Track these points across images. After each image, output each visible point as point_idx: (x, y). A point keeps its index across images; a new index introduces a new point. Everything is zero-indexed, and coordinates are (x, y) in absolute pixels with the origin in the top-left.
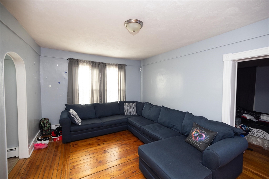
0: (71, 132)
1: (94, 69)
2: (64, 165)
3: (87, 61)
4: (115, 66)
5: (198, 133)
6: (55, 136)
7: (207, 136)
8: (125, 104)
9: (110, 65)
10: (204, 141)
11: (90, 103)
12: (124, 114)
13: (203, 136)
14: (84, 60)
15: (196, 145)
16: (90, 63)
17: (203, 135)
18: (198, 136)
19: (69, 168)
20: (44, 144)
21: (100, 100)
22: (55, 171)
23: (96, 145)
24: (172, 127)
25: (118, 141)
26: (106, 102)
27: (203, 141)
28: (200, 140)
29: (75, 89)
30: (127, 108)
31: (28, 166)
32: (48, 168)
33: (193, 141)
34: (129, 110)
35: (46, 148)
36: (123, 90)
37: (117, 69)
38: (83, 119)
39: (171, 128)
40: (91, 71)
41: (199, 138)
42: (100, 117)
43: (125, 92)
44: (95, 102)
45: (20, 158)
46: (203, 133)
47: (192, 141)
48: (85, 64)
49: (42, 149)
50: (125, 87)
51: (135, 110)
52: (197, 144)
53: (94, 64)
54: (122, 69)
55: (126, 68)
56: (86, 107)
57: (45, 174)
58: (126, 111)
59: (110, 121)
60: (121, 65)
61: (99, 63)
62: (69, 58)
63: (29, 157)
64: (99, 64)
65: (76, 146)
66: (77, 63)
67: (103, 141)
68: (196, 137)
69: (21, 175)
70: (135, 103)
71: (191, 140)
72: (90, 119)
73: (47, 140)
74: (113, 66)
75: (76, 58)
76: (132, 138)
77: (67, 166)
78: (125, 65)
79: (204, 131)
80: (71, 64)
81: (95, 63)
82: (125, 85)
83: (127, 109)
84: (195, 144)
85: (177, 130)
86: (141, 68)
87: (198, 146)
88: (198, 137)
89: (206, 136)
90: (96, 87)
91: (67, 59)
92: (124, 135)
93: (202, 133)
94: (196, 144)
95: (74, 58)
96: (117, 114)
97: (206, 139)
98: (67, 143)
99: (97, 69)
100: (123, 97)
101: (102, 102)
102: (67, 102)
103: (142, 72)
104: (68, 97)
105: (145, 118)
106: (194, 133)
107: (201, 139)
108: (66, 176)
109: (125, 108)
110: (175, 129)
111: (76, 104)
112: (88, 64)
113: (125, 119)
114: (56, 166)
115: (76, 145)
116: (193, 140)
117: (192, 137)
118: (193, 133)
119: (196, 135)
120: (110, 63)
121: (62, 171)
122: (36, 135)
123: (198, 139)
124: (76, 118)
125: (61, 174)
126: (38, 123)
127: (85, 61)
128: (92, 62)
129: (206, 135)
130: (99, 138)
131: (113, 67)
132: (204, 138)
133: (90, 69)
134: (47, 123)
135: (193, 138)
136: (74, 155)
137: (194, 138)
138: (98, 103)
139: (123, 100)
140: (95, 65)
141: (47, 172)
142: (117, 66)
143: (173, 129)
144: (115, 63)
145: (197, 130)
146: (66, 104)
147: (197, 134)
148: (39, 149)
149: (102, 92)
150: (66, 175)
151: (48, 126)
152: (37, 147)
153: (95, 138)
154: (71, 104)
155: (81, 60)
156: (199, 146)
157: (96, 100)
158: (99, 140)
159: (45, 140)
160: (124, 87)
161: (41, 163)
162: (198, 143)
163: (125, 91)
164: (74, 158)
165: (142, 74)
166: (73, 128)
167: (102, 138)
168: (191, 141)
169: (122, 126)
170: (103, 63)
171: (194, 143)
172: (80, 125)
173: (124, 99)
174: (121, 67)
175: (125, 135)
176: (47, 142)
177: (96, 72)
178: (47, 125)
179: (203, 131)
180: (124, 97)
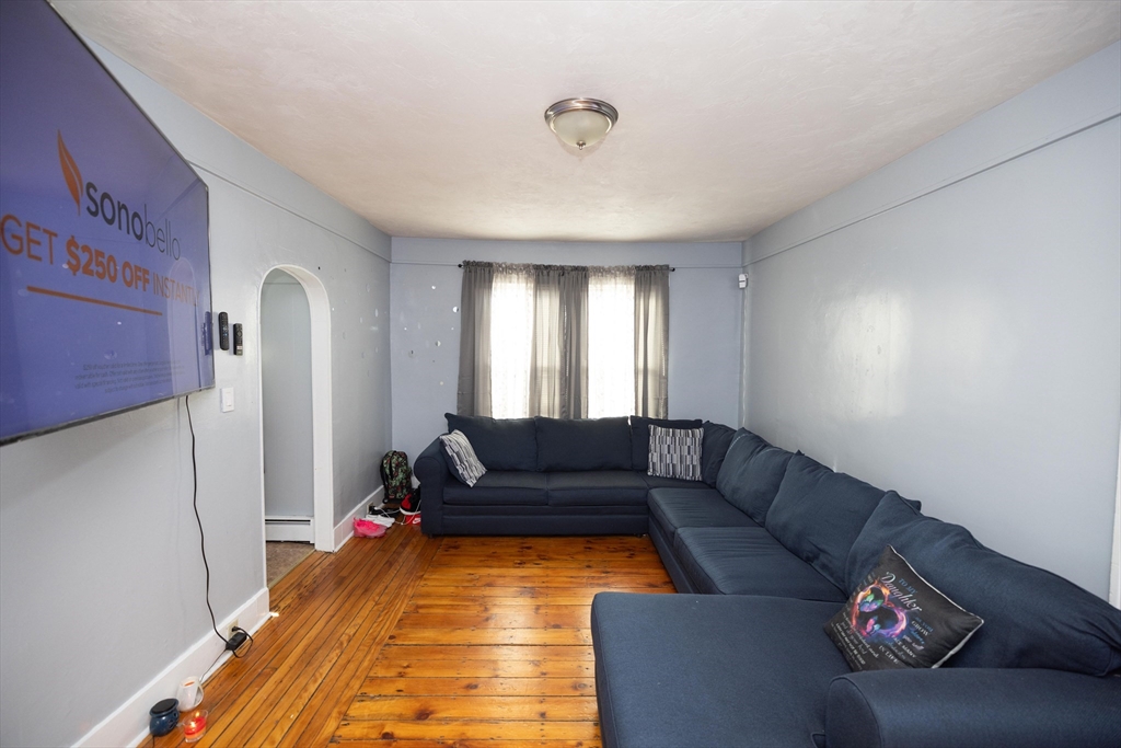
0: (445, 503)
1: (544, 293)
2: (396, 597)
3: (518, 266)
4: (625, 275)
5: (879, 603)
6: (409, 507)
7: (917, 626)
8: (655, 429)
9: (602, 272)
10: (895, 644)
11: (527, 416)
12: (647, 468)
13: (896, 621)
14: (509, 263)
15: (855, 656)
16: (528, 273)
17: (902, 615)
18: (876, 618)
19: (404, 606)
20: (378, 526)
21: (564, 406)
22: (371, 604)
23: (511, 564)
24: (811, 555)
25: (589, 567)
26: (583, 417)
27: (891, 644)
28: (879, 635)
29: (481, 364)
30: (658, 445)
31: (322, 573)
32: (360, 591)
33: (848, 636)
34: (671, 455)
35: (381, 537)
36: (655, 372)
37: (631, 287)
38: (492, 469)
39: (808, 560)
40: (531, 299)
41: (877, 627)
42: (550, 471)
43: (663, 381)
44: (544, 414)
45: (317, 547)
46: (904, 606)
47: (845, 631)
48: (514, 276)
49: (370, 538)
50: (667, 360)
51: (695, 459)
52: (860, 652)
53: (543, 275)
54: (652, 287)
55: (673, 279)
56: (509, 426)
57: (347, 605)
58: (655, 460)
59: (576, 489)
60: (647, 268)
61: (562, 268)
62: (464, 262)
63: (336, 550)
64: (562, 270)
65: (453, 551)
66: (487, 275)
67: (539, 556)
68: (864, 618)
69: (302, 589)
70: (699, 432)
71: (842, 627)
72: (514, 470)
73: (391, 516)
74: (616, 276)
75: (485, 260)
76: (650, 571)
77: (403, 602)
78: (667, 266)
79: (910, 598)
80: (470, 282)
81: (545, 272)
82: (667, 352)
83: (658, 449)
84: (852, 651)
85: (832, 575)
86: (742, 277)
87: (859, 662)
88: (872, 621)
89: (909, 625)
90: (551, 357)
91: (460, 266)
92: (624, 551)
93: (896, 606)
94: (856, 652)
95: (478, 259)
96: (617, 469)
97: (908, 639)
98: (435, 536)
99: (553, 293)
100: (657, 400)
101: (572, 417)
102: (459, 408)
103: (747, 293)
104: (459, 389)
105: (723, 496)
106: (865, 598)
107: (883, 632)
108: (386, 627)
109: (652, 448)
110: (824, 567)
111: (482, 414)
112: (523, 276)
113: (638, 488)
114: (378, 591)
115: (456, 547)
116: (849, 629)
117: (849, 615)
118: (861, 594)
119: (866, 609)
120: (600, 264)
121: (384, 609)
122: (369, 498)
123: (869, 628)
124: (461, 462)
125: (379, 617)
126: (378, 462)
127: (512, 265)
128: (538, 268)
129: (911, 617)
130: (530, 542)
131: (613, 280)
132: (898, 631)
133: (531, 292)
134: (398, 465)
135: (851, 620)
136: (434, 577)
137: (854, 622)
138: (556, 417)
139: (657, 413)
140: (546, 277)
141: (353, 599)
142: (630, 274)
143: (816, 564)
144: (622, 264)
145: (883, 585)
146: (455, 413)
147: (875, 607)
148: (365, 537)
149: (572, 377)
150: (388, 623)
151: (401, 476)
152: (362, 530)
153: (519, 540)
154: (466, 415)
155: (500, 266)
156: (863, 662)
157: (550, 407)
158: (529, 548)
159: (385, 516)
160: (661, 360)
161: (351, 573)
162: (864, 646)
163: (666, 378)
164: (429, 583)
165: (747, 303)
166: (452, 493)
167: (541, 544)
168: (840, 633)
169: (626, 516)
170: (576, 269)
171: (848, 644)
172: (472, 485)
173: (661, 411)
174: (649, 277)
175: (627, 554)
176: (388, 522)
177: (550, 303)
178: (397, 471)
179: (905, 598)
180: (662, 402)
